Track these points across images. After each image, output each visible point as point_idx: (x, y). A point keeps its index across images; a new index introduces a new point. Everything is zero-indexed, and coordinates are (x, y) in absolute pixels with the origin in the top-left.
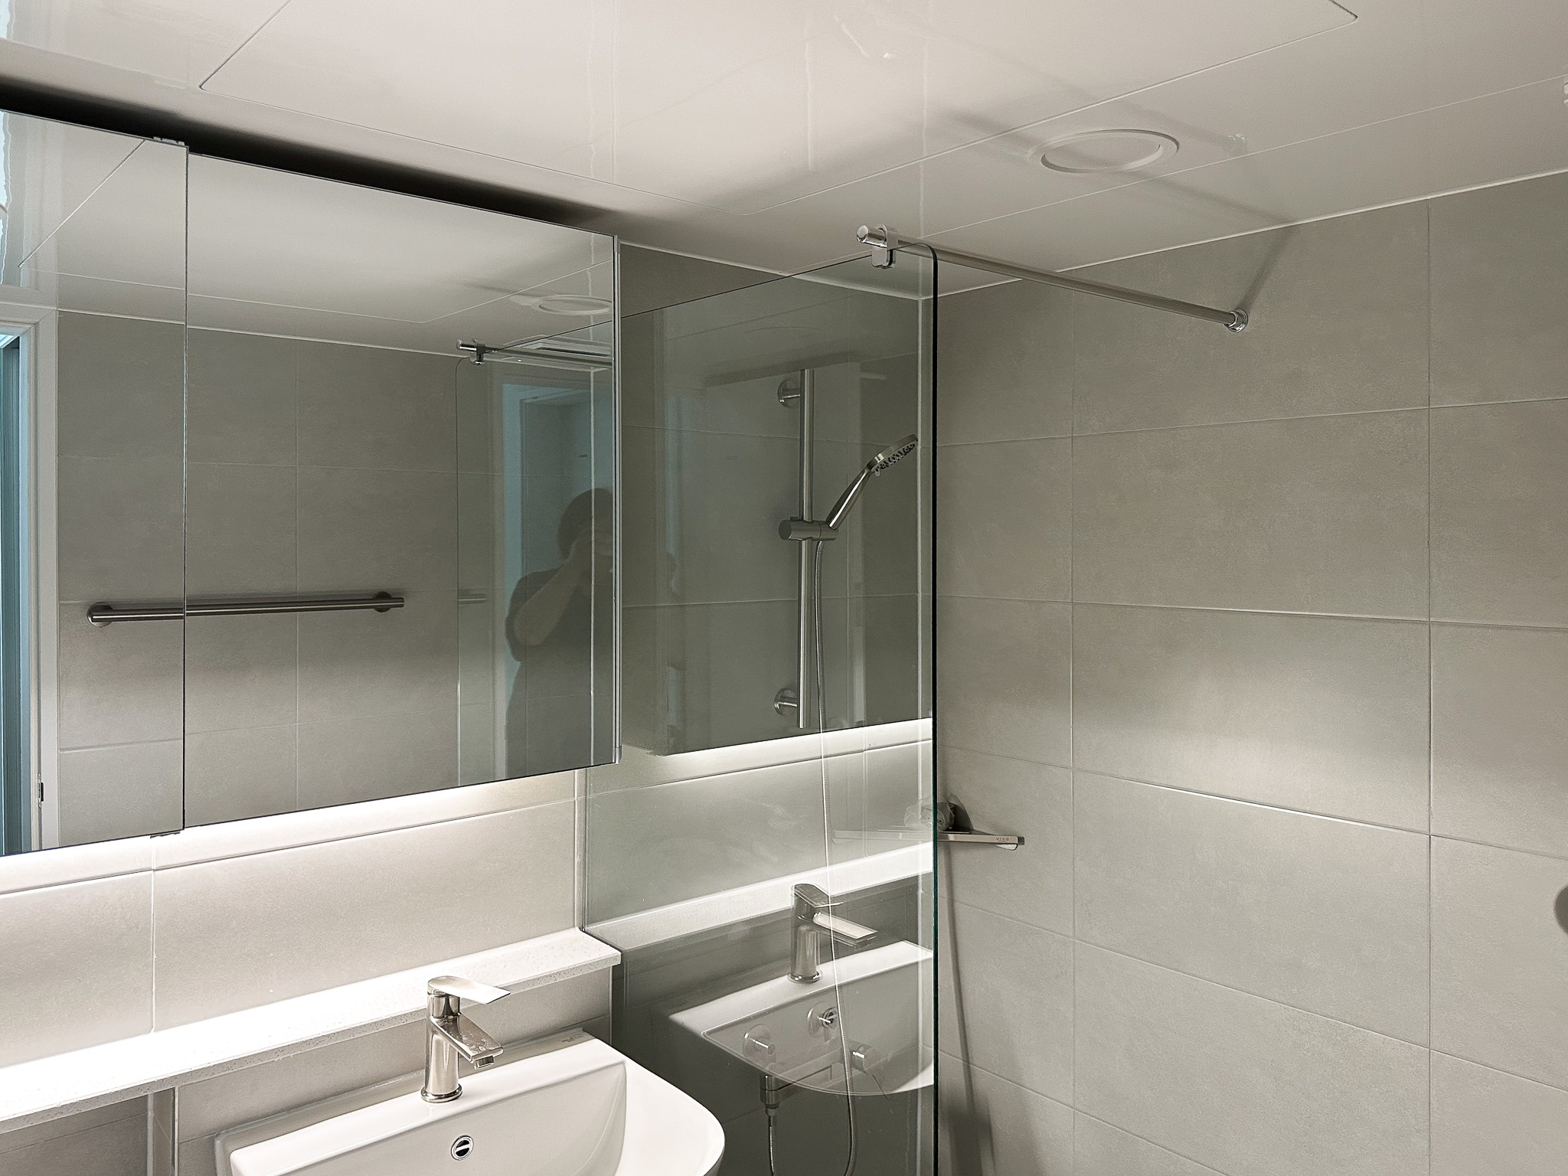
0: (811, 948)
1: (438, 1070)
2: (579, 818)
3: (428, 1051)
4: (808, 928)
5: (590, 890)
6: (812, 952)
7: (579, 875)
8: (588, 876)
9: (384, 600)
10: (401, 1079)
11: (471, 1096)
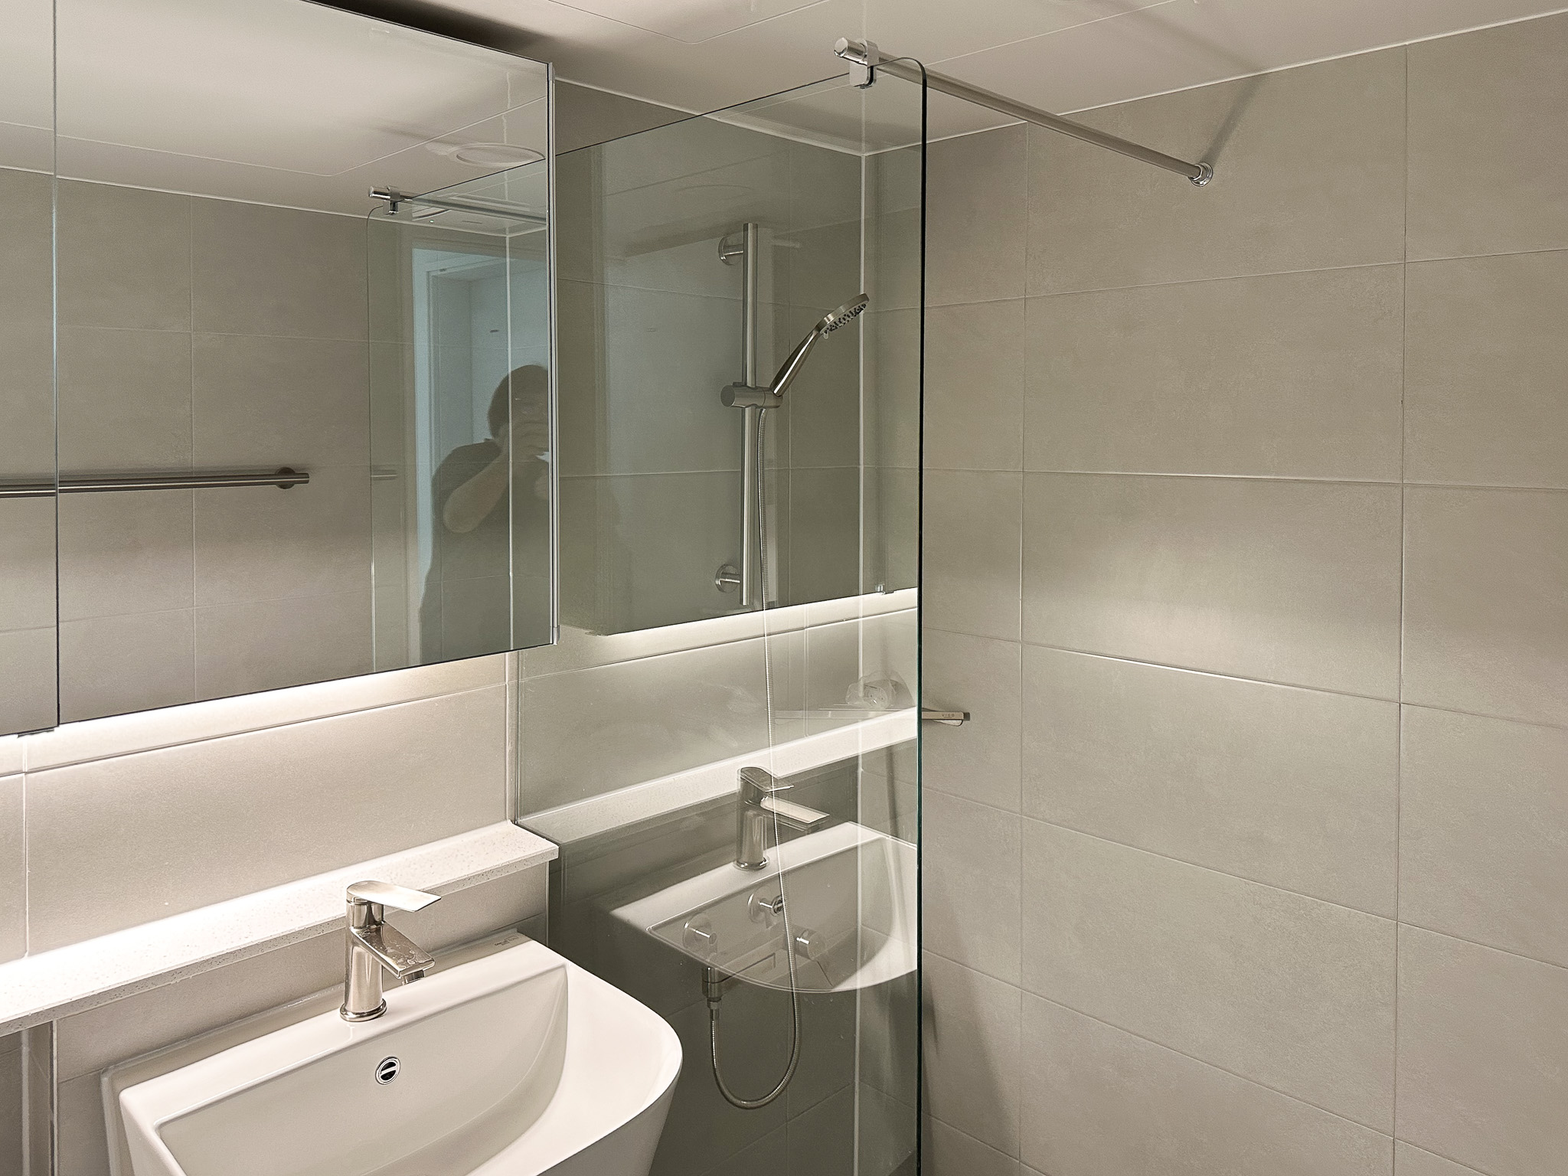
0: (758, 833)
1: (359, 986)
2: (511, 704)
3: (347, 965)
4: (755, 813)
5: (523, 780)
6: (758, 837)
7: (511, 764)
8: (521, 765)
9: (287, 476)
10: (317, 996)
11: (398, 1012)
